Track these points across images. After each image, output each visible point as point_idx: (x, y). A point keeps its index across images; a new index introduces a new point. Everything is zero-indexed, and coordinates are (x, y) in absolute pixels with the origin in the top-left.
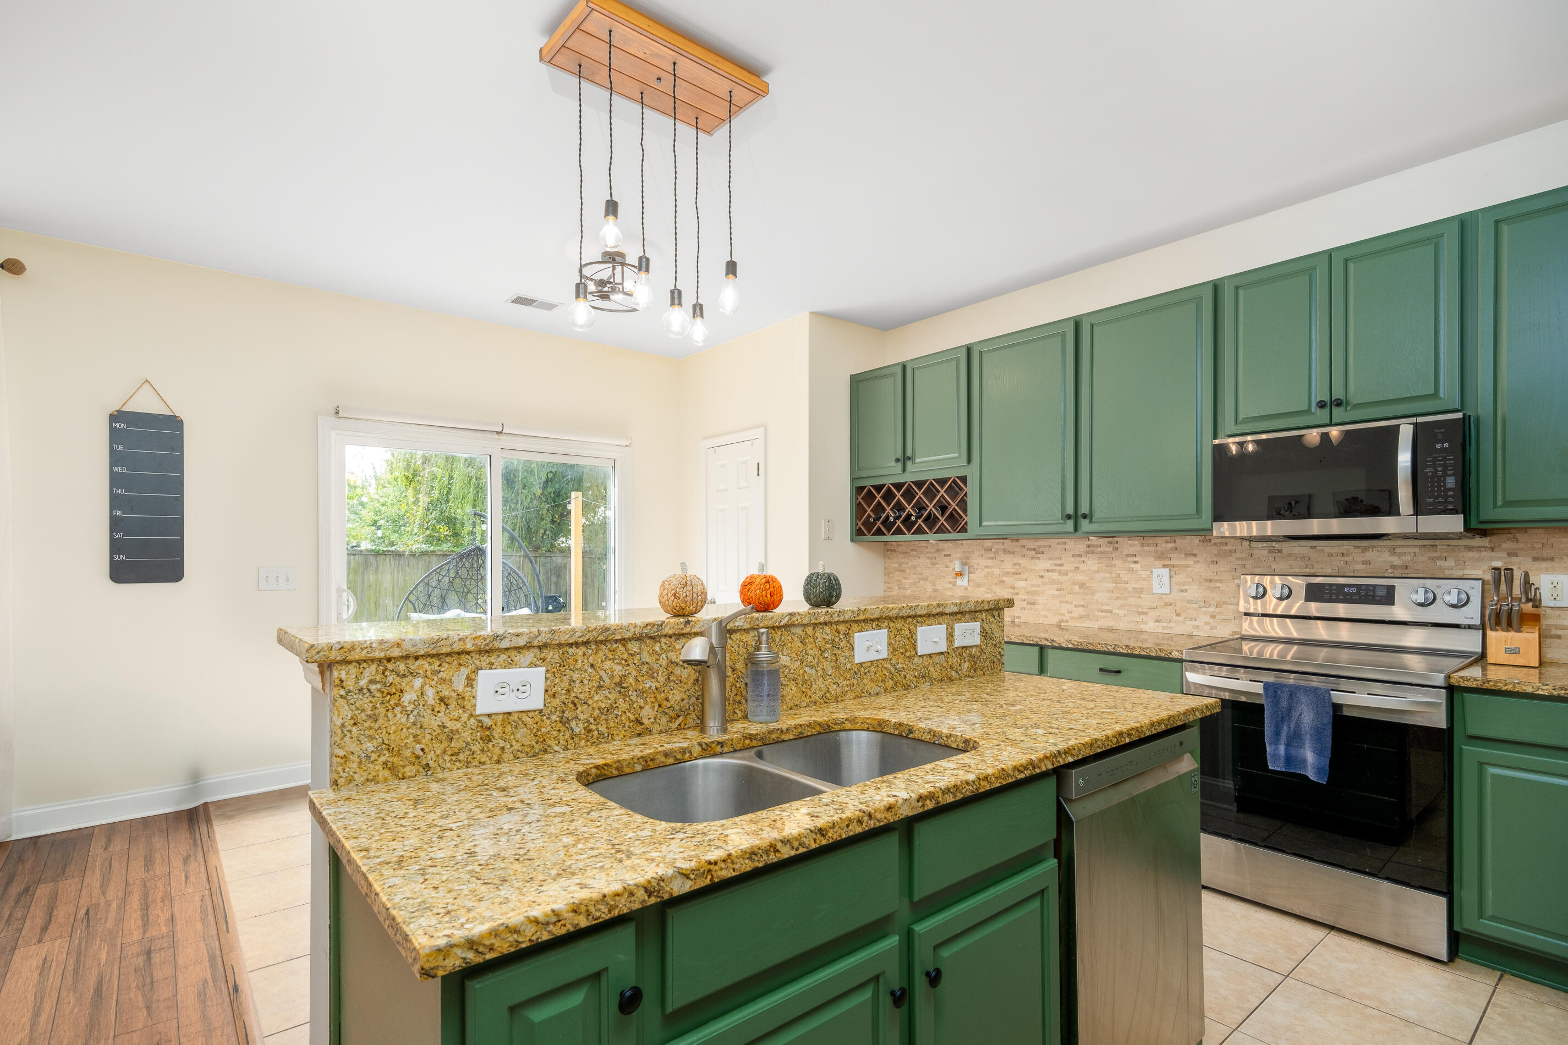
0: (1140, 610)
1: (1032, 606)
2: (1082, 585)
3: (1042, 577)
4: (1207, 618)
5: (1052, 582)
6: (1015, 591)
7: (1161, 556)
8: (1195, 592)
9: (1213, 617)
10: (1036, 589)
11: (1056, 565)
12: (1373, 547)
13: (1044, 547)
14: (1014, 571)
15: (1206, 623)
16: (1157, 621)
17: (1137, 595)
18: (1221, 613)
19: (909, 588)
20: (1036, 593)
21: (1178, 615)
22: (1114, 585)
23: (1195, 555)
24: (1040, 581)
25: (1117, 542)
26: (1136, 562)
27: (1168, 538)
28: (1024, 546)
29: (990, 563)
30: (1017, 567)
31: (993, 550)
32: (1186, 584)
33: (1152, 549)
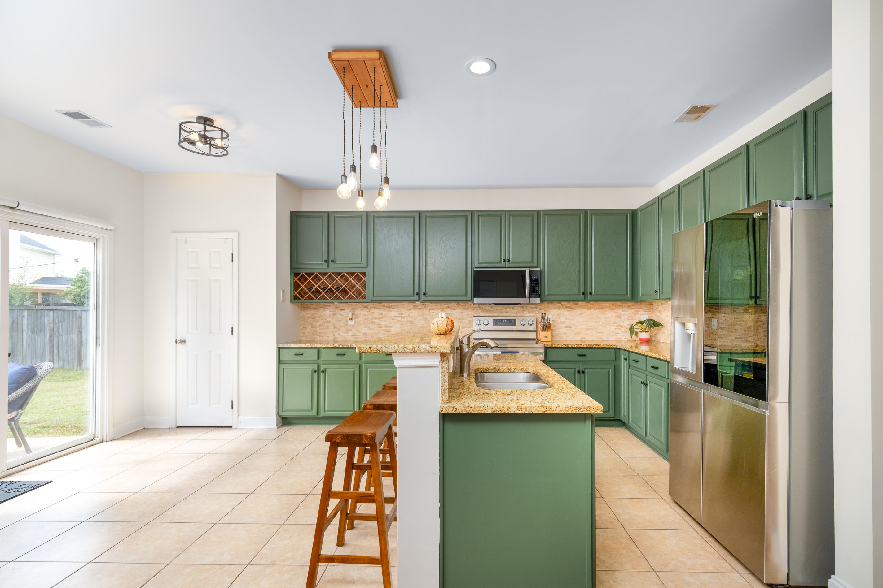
1: (388, 333)
2: (411, 322)
3: (393, 319)
5: (398, 321)
6: (380, 326)
10: (390, 325)
11: (400, 314)
13: (394, 306)
14: (379, 317)
18: (464, 331)
19: (318, 327)
20: (389, 327)
22: (425, 322)
23: (455, 310)
24: (392, 321)
25: (426, 304)
26: (433, 313)
27: (446, 303)
28: (384, 306)
29: (367, 313)
30: (381, 315)
31: (368, 307)
33: (439, 307)
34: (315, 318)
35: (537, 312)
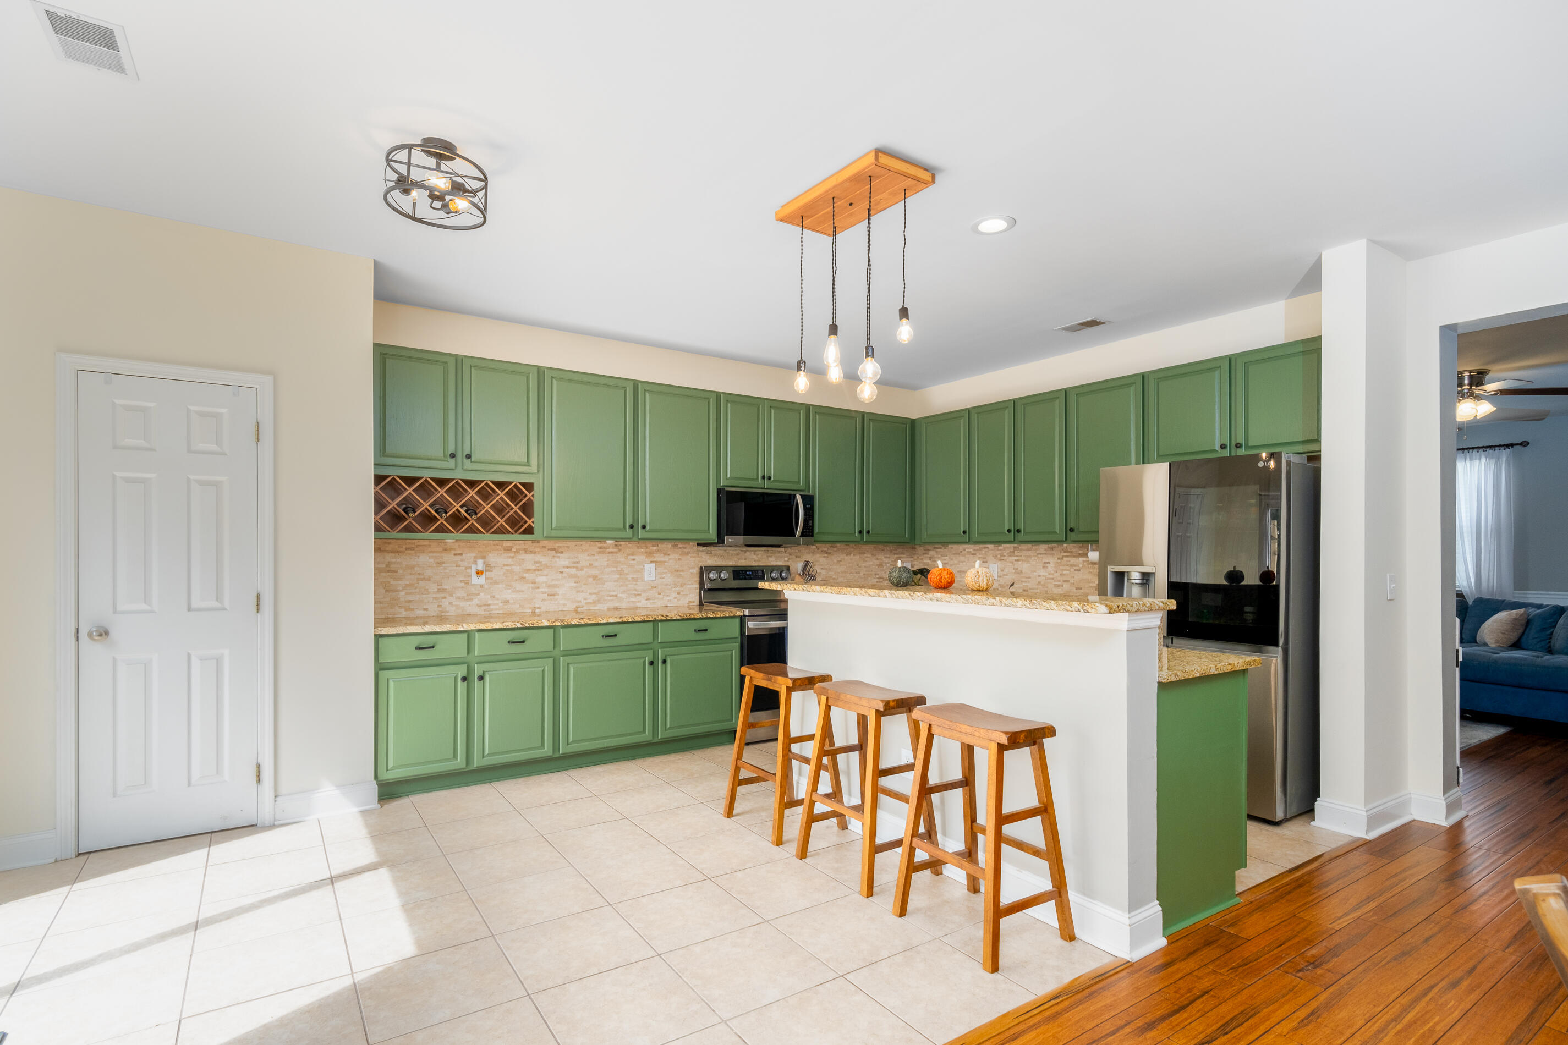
0: (636, 593)
1: (552, 597)
2: (595, 577)
3: (561, 572)
4: (674, 595)
5: (571, 576)
6: (536, 585)
7: (650, 554)
8: (669, 578)
9: (679, 593)
10: (556, 582)
11: (575, 563)
12: (748, 551)
13: (564, 547)
14: (534, 568)
15: (675, 598)
16: (648, 599)
17: (634, 583)
18: (682, 591)
20: (555, 586)
21: (659, 594)
22: (618, 576)
23: (668, 555)
24: (560, 576)
25: (621, 545)
26: (634, 560)
27: (654, 543)
28: (544, 547)
29: (510, 561)
30: (538, 565)
31: (513, 550)
32: (665, 573)
33: (644, 550)
34: (395, 572)
35: (786, 559)
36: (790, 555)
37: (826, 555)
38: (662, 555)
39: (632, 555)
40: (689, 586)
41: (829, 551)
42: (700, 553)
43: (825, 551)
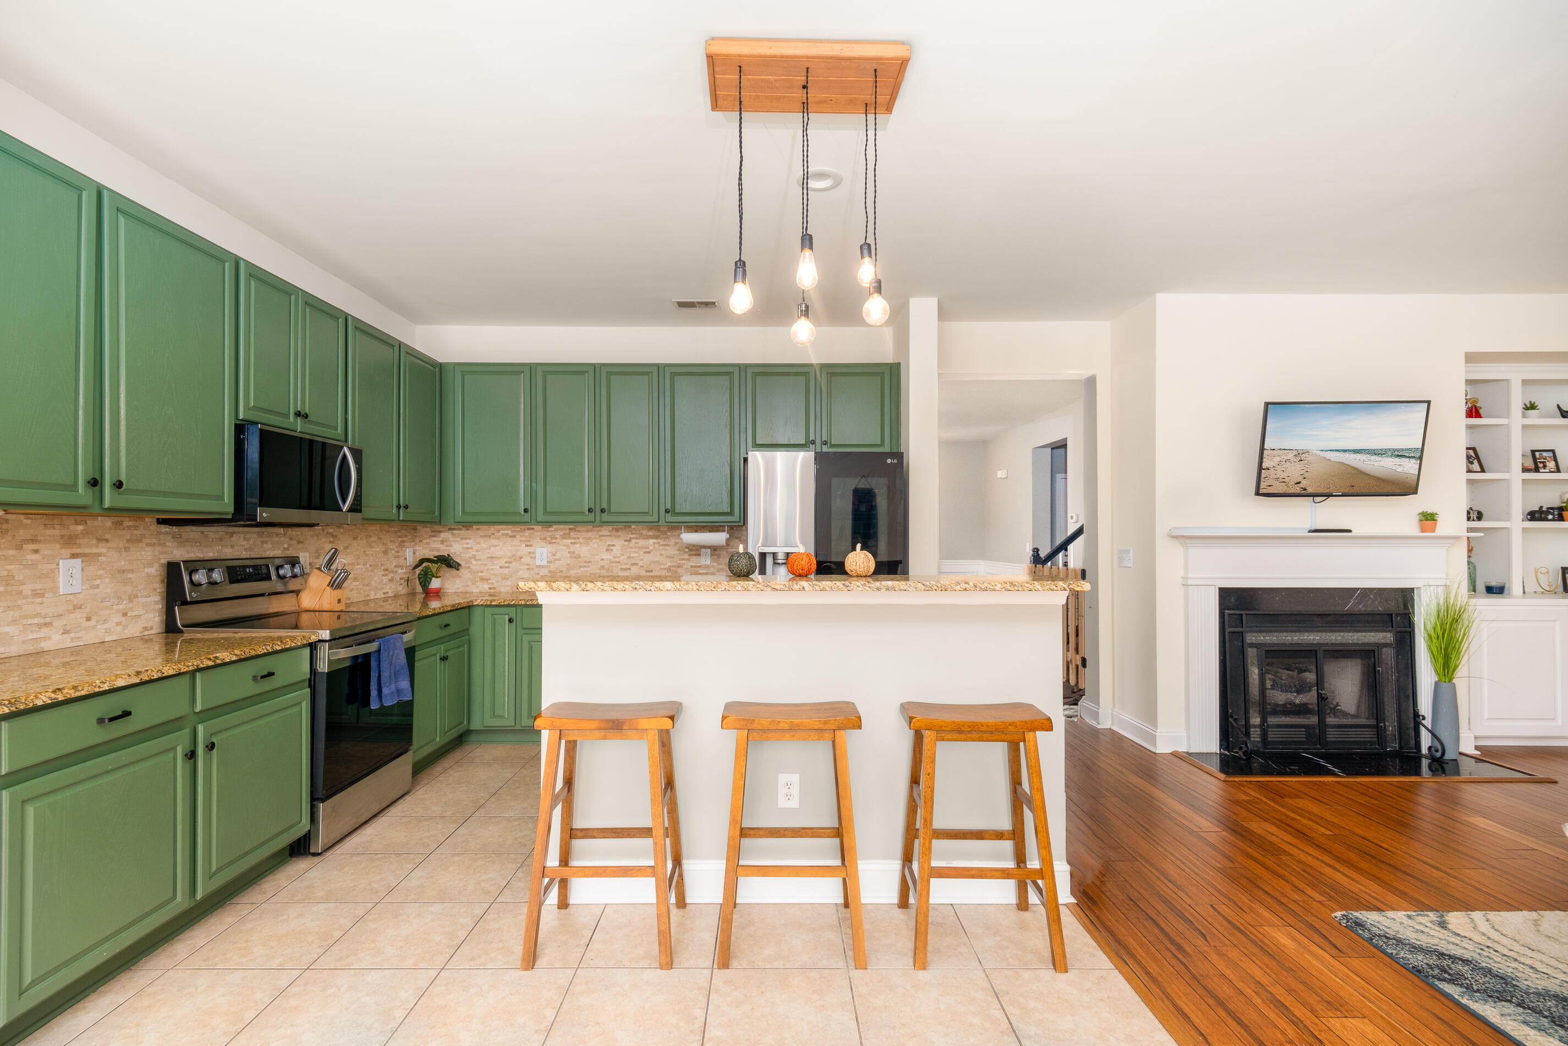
0: (41, 621)
4: (117, 618)
7: (69, 541)
8: (107, 586)
9: (125, 615)
15: (118, 624)
16: (66, 632)
17: (38, 600)
18: (131, 610)
21: (89, 619)
25: (9, 521)
26: (36, 551)
32: (100, 577)
33: (57, 532)
36: (291, 539)
37: (332, 539)
38: (95, 541)
39: (34, 541)
40: (144, 600)
41: (335, 534)
42: (162, 537)
43: (331, 533)
